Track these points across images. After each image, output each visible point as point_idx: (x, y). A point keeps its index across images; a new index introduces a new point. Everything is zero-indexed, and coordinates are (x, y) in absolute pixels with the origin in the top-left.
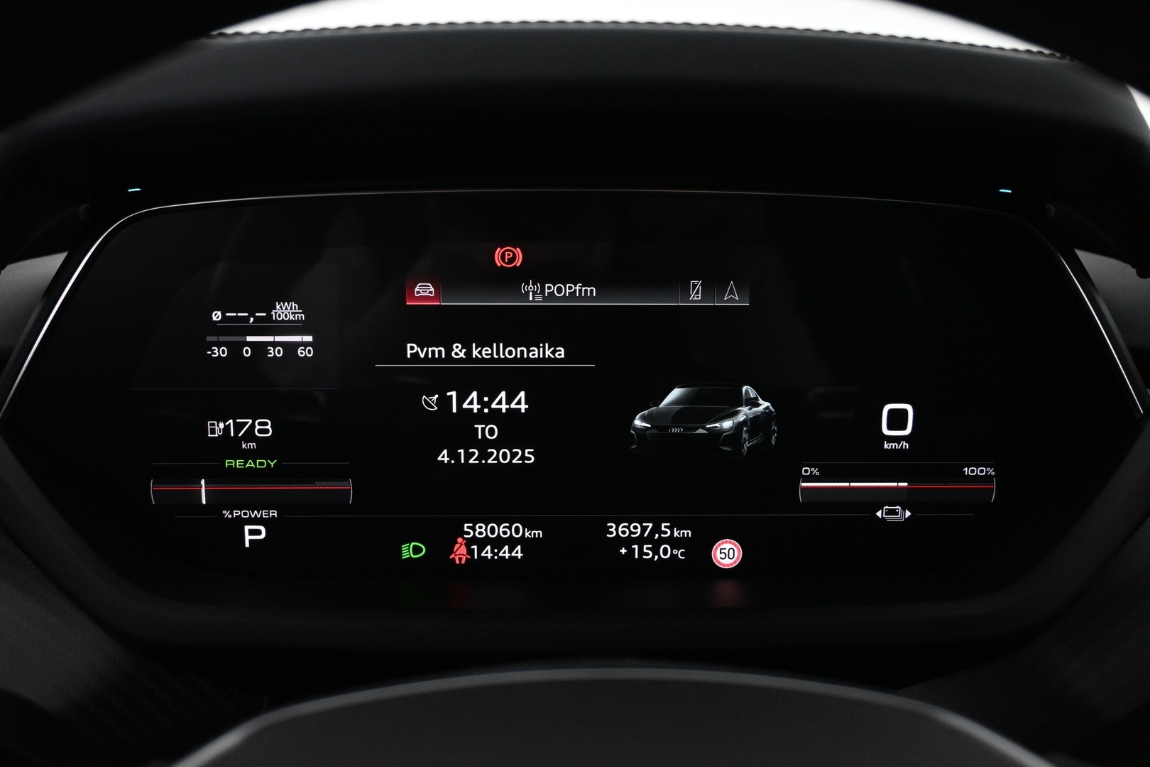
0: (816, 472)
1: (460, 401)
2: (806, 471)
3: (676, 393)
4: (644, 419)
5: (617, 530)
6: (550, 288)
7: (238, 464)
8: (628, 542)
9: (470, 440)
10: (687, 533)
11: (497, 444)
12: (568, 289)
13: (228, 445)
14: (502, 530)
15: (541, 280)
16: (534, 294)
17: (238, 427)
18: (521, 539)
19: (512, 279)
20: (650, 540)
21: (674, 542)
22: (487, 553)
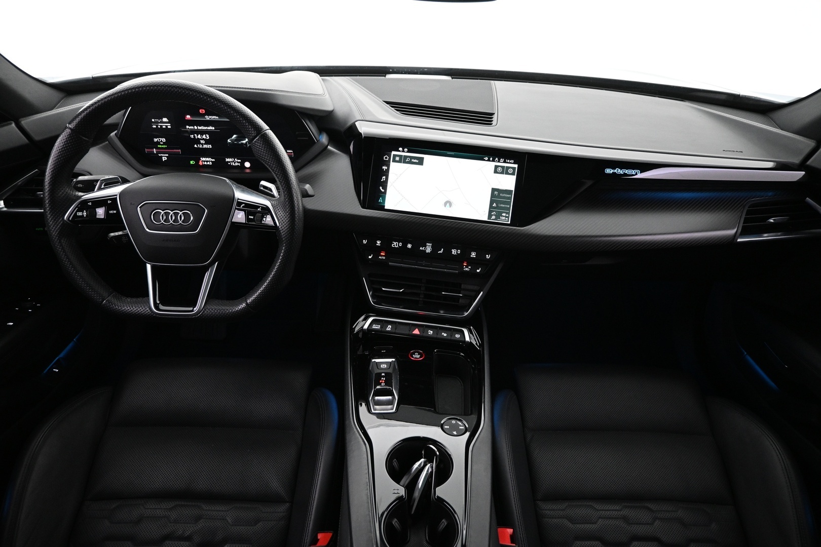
1: (197, 136)
3: (235, 136)
4: (230, 140)
5: (227, 160)
6: (210, 117)
7: (160, 146)
8: (230, 162)
9: (200, 143)
10: (240, 161)
11: (205, 144)
12: (213, 117)
13: (158, 143)
14: (208, 159)
15: (208, 115)
16: (207, 118)
17: (159, 140)
18: (211, 161)
19: (203, 115)
20: (233, 162)
21: (238, 162)
22: (205, 163)
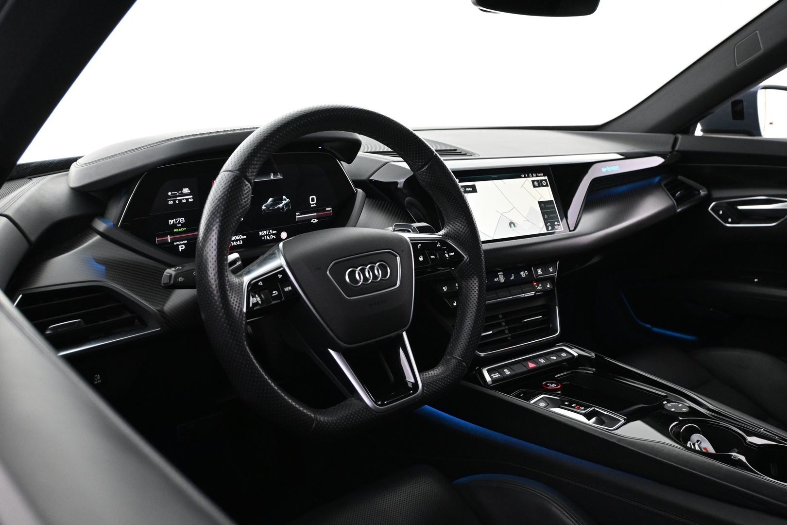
0: (299, 214)
2: (297, 214)
3: (270, 200)
4: (265, 206)
5: (261, 233)
7: (177, 230)
8: (264, 236)
10: (276, 232)
13: (174, 226)
14: (237, 237)
17: (176, 221)
18: (242, 239)
20: (268, 235)
21: (273, 234)
22: (235, 243)
